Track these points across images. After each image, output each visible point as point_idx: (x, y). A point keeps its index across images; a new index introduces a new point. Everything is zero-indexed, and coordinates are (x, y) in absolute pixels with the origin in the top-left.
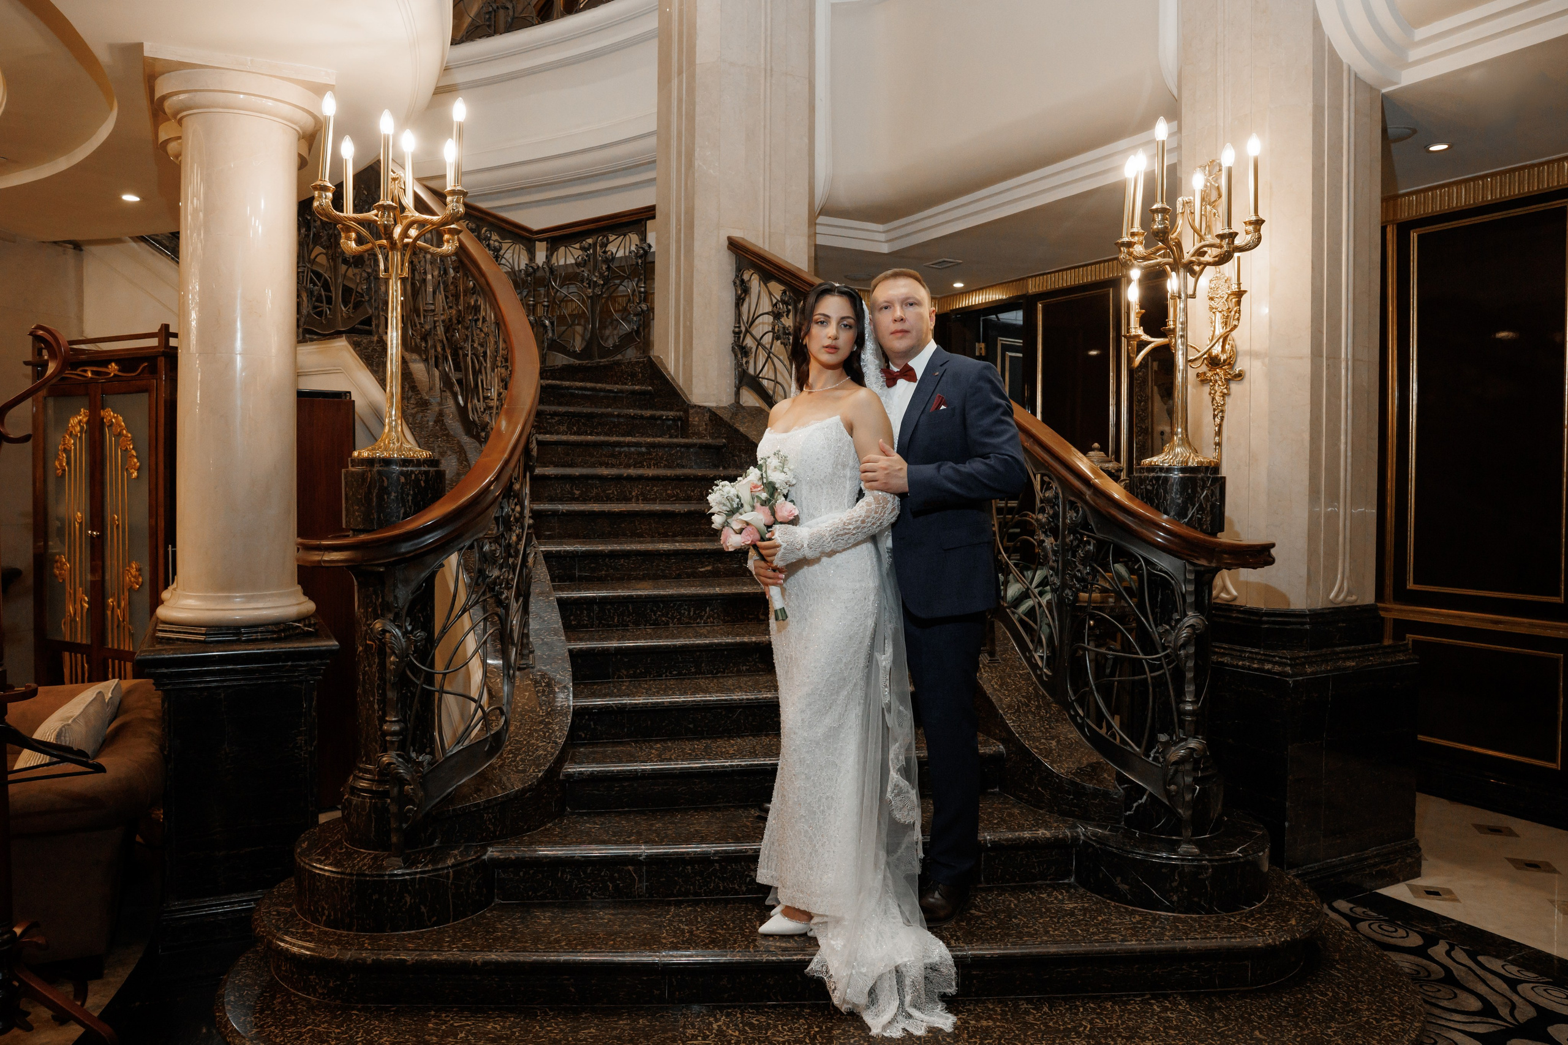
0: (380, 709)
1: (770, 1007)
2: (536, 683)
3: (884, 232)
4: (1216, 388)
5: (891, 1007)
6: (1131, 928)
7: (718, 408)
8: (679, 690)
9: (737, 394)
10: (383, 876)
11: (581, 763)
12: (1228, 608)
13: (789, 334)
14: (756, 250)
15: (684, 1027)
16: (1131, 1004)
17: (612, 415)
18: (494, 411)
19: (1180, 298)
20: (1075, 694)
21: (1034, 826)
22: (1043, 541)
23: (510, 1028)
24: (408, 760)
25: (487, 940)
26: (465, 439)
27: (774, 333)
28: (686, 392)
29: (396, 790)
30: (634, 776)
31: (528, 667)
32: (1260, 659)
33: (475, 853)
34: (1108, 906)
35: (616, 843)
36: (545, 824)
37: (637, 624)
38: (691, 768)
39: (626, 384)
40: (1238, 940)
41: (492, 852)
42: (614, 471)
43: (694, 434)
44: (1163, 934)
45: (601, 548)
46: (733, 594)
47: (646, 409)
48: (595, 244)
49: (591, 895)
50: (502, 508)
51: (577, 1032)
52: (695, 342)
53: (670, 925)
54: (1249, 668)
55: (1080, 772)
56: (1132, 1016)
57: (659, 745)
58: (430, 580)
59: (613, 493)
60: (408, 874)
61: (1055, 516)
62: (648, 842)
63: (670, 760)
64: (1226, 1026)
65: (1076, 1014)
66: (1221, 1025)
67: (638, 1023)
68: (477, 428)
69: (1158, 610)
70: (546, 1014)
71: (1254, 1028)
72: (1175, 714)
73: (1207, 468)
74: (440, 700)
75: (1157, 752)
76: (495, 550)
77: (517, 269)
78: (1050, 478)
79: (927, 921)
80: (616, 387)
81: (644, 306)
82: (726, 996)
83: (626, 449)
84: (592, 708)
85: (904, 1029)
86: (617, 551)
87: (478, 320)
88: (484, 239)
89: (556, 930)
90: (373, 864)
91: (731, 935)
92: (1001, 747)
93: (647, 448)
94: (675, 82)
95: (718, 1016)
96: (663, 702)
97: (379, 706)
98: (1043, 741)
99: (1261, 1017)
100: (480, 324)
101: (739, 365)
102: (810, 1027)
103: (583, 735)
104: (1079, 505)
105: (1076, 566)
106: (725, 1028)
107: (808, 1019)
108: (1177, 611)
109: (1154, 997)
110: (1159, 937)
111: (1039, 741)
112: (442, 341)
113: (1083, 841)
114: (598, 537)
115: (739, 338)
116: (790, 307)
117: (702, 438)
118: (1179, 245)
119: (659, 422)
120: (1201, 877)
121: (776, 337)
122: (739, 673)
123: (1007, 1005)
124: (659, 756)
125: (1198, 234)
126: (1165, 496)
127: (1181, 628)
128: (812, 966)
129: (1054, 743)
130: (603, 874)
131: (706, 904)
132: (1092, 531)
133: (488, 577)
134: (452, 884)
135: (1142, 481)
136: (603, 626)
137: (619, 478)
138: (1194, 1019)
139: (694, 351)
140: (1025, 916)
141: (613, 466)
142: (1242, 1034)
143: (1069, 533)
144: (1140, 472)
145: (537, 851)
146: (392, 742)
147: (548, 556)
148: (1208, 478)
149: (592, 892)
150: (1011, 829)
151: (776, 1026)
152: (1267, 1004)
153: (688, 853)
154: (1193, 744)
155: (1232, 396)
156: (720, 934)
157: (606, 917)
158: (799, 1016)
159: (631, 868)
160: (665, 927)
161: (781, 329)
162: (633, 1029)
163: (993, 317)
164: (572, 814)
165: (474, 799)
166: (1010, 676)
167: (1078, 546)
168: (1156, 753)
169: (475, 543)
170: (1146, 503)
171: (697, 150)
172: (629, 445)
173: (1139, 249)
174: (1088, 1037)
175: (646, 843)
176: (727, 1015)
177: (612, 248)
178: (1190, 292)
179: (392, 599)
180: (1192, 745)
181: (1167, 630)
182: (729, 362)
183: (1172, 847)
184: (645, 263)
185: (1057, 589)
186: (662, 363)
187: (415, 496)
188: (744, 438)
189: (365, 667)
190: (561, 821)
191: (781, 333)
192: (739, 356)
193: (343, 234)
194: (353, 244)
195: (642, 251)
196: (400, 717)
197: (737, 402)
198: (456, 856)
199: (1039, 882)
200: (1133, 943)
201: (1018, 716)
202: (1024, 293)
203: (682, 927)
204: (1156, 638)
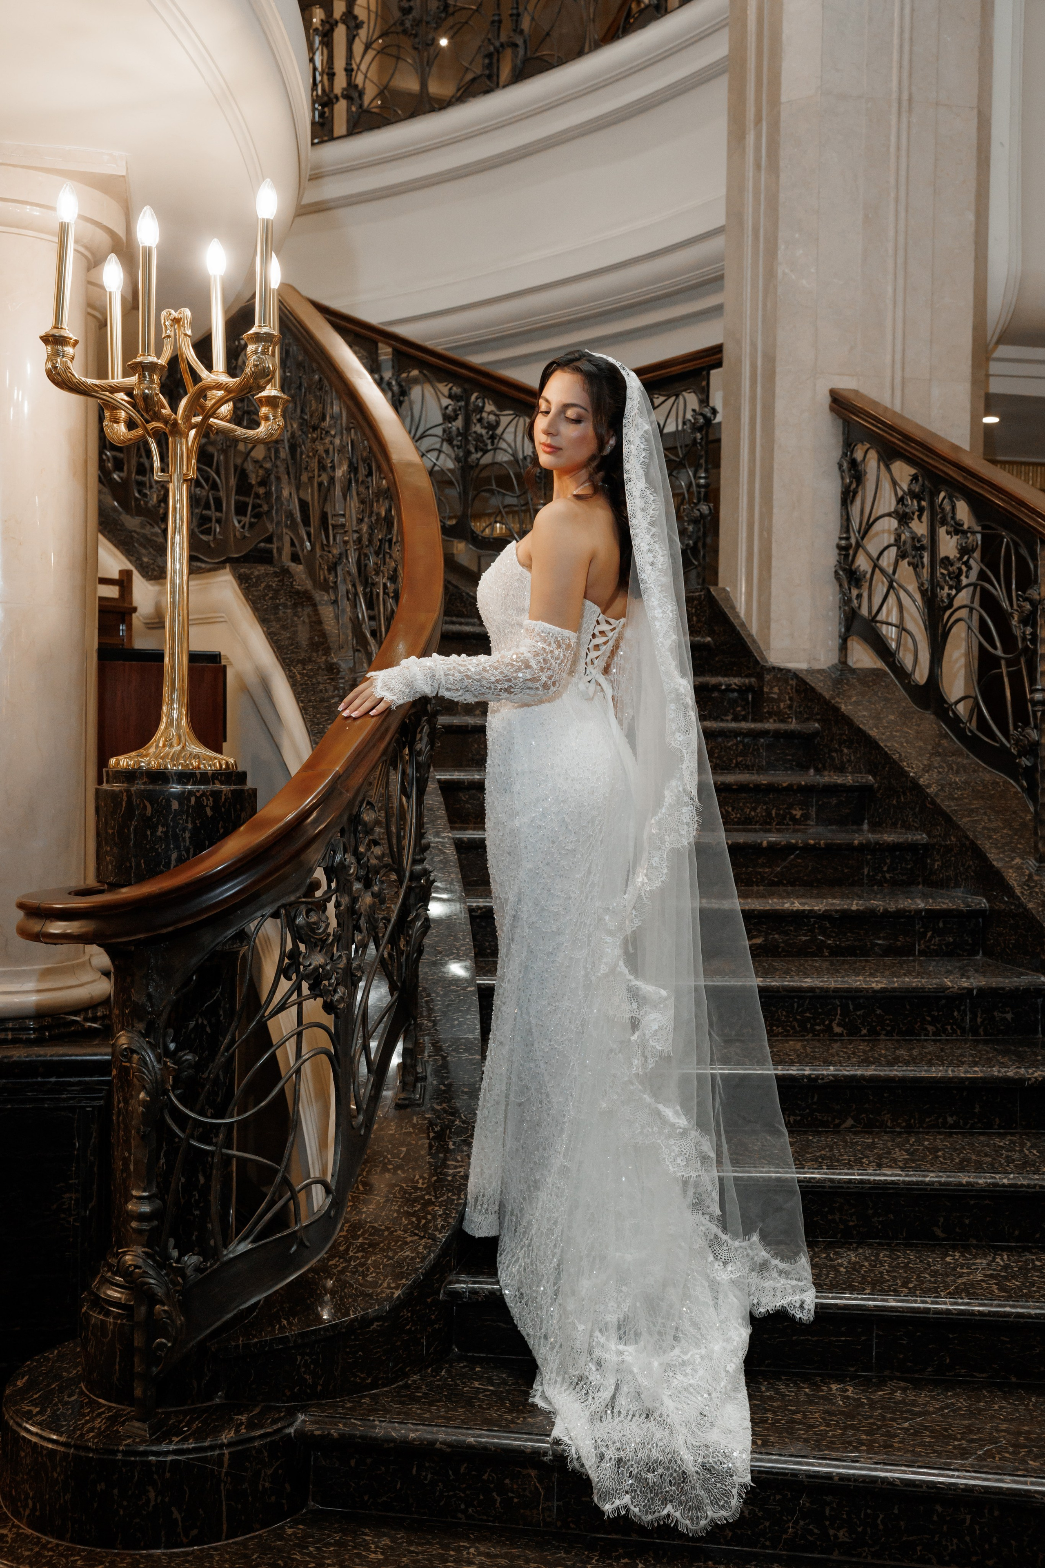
7: (810, 672)
9: (843, 648)
10: (114, 1452)
13: (923, 548)
14: (874, 411)
24: (162, 1262)
27: (899, 548)
28: (762, 648)
29: (143, 1309)
33: (276, 1421)
36: (407, 1376)
41: (304, 1422)
43: (771, 714)
49: (464, 1512)
52: (773, 564)
60: (154, 1453)
77: (521, 456)
81: (704, 508)
88: (474, 411)
90: (107, 1428)
94: (751, 138)
101: (846, 601)
115: (846, 556)
116: (923, 503)
117: (783, 721)
119: (715, 694)
121: (902, 555)
130: (485, 1477)
134: (227, 1474)
139: (773, 581)
145: (374, 1427)
146: (139, 1232)
157: (478, 1559)
159: (533, 1473)
161: (909, 542)
164: (460, 1359)
165: (281, 1328)
169: (283, 911)
171: (782, 247)
182: (831, 596)
184: (706, 440)
186: (728, 599)
187: (195, 832)
188: (846, 721)
189: (119, 1102)
190: (437, 1371)
191: (908, 547)
192: (846, 586)
193: (107, 414)
194: (122, 428)
195: (702, 420)
196: (154, 1190)
197: (843, 662)
198: (242, 1424)
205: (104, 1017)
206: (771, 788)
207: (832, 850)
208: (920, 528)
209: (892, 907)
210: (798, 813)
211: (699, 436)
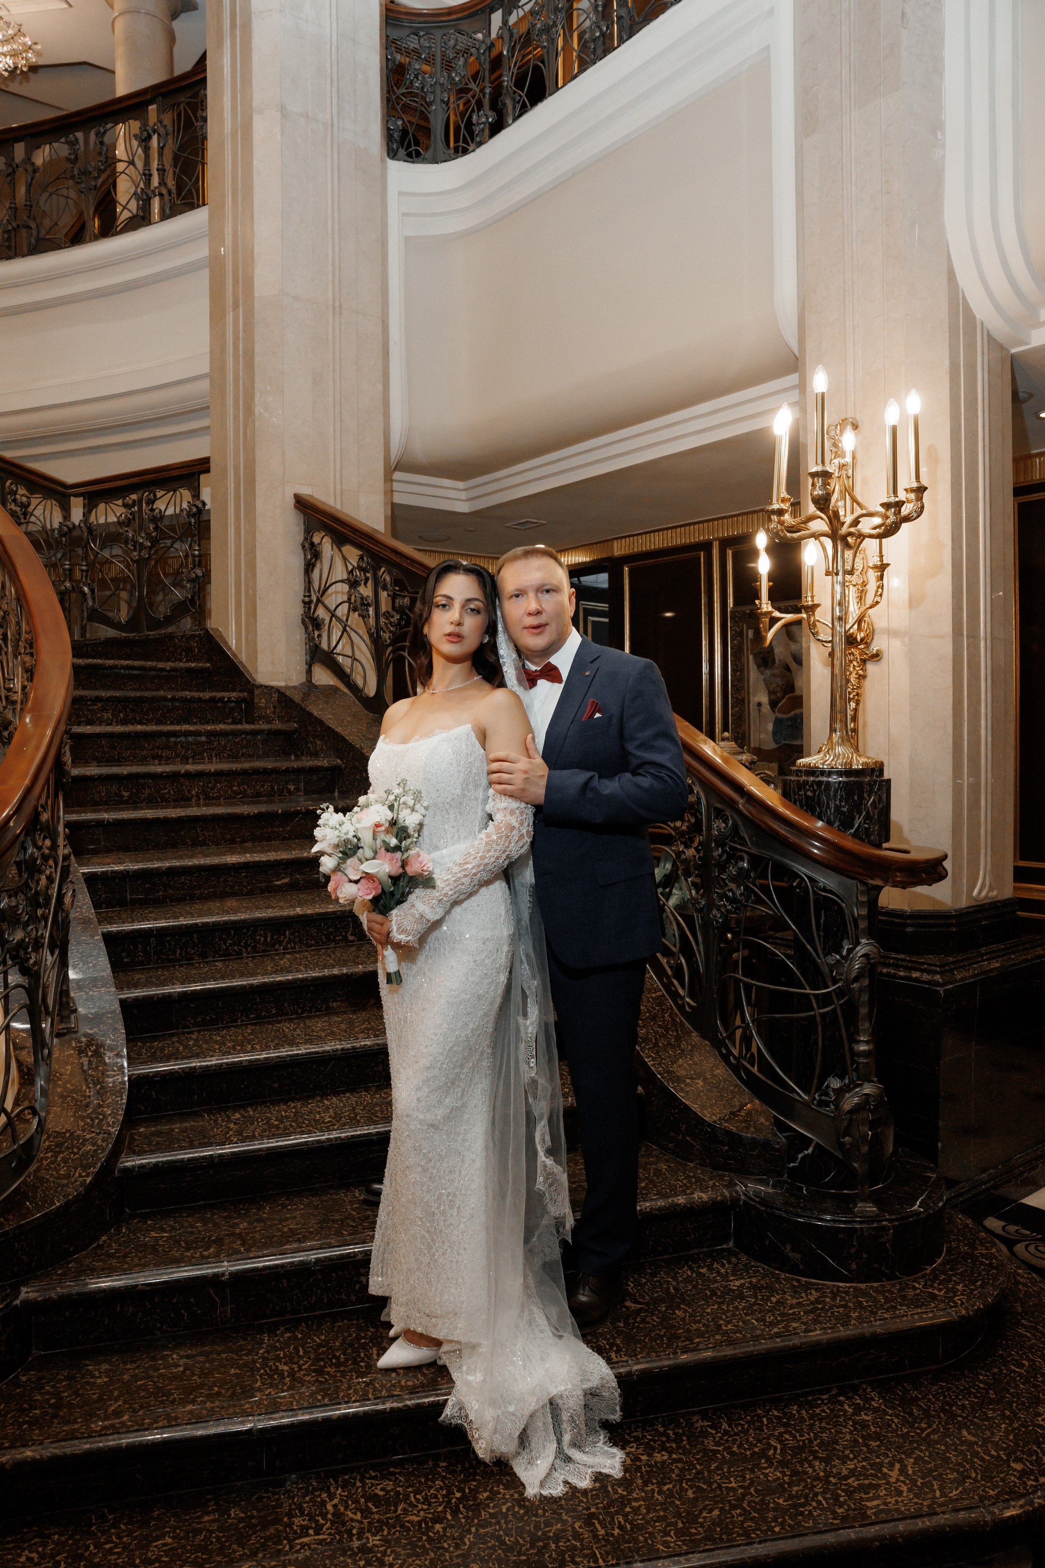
1: (396, 1464)
2: (81, 1052)
3: (464, 490)
4: (850, 668)
5: (547, 1452)
6: (811, 1311)
7: (287, 687)
8: (260, 1042)
9: (309, 672)
11: (141, 1152)
13: (368, 605)
14: (327, 509)
15: (290, 1513)
16: (818, 1406)
17: (165, 699)
18: (18, 707)
19: (837, 573)
21: (688, 1187)
22: (683, 853)
27: (350, 603)
28: (251, 670)
30: (209, 1164)
31: (70, 1031)
32: (906, 966)
34: (778, 1279)
35: (190, 1261)
36: (98, 1237)
37: (204, 956)
38: (280, 1147)
39: (180, 660)
40: (931, 1315)
41: (28, 1293)
42: (168, 768)
43: (260, 717)
44: (849, 1316)
45: (157, 865)
46: (317, 914)
47: (204, 691)
48: (140, 501)
49: (160, 1330)
50: (25, 849)
52: (259, 612)
53: (265, 1365)
54: (895, 976)
55: (734, 1118)
56: (823, 1425)
57: (237, 1116)
59: (169, 793)
62: (232, 1254)
63: (253, 1138)
64: (929, 1427)
65: (761, 1429)
66: (923, 1425)
67: (229, 1515)
71: (960, 1426)
72: (848, 1055)
73: (872, 770)
76: (17, 906)
77: (48, 527)
79: (580, 1327)
80: (169, 665)
81: (199, 572)
83: (182, 739)
84: (153, 1078)
85: (566, 1482)
86: (176, 868)
88: (6, 492)
93: (207, 736)
94: (230, 318)
95: (332, 1489)
96: (241, 1062)
98: (688, 1081)
99: (963, 1406)
101: (310, 639)
102: (450, 1492)
104: (728, 813)
105: (726, 885)
106: (342, 1510)
107: (444, 1477)
108: (847, 938)
109: (842, 1391)
110: (845, 1320)
111: (683, 1081)
113: (745, 1202)
114: (153, 848)
115: (310, 608)
116: (368, 575)
117: (269, 722)
118: (835, 513)
119: (220, 704)
120: (883, 1240)
121: (353, 608)
122: (330, 1012)
123: (678, 1426)
124: (239, 1133)
126: (828, 804)
127: (853, 959)
128: (448, 1411)
129: (701, 1082)
130: (175, 1301)
131: (307, 1326)
132: (744, 844)
133: (7, 941)
135: (801, 786)
137: (175, 776)
138: (893, 1420)
139: (258, 624)
140: (689, 1305)
141: (168, 760)
142: (949, 1436)
143: (717, 846)
144: (797, 775)
145: (87, 1284)
147: (90, 879)
148: (875, 782)
149: (162, 1325)
150: (664, 1196)
151: (407, 1495)
152: (965, 1388)
153: (282, 1265)
154: (868, 1089)
155: (868, 678)
156: (328, 1373)
157: (182, 1362)
158: (434, 1475)
159: (211, 1290)
160: (258, 1370)
161: (359, 600)
162: (222, 1527)
164: (132, 1217)
167: (728, 861)
168: (822, 1095)
170: (806, 810)
171: (258, 395)
172: (186, 734)
174: (781, 1463)
175: (229, 1255)
176: (344, 1486)
177: (160, 505)
180: (866, 1091)
181: (838, 961)
182: (299, 636)
183: (845, 1205)
184: (199, 522)
185: (702, 909)
186: (222, 637)
188: (321, 723)
190: (119, 1229)
191: (358, 604)
192: (310, 629)
195: (194, 510)
197: (309, 680)
199: (695, 1251)
200: (818, 1332)
201: (657, 1053)
202: (609, 555)
203: (280, 1367)
204: (826, 970)
206: (275, 771)
210: (292, 787)
211: (193, 520)
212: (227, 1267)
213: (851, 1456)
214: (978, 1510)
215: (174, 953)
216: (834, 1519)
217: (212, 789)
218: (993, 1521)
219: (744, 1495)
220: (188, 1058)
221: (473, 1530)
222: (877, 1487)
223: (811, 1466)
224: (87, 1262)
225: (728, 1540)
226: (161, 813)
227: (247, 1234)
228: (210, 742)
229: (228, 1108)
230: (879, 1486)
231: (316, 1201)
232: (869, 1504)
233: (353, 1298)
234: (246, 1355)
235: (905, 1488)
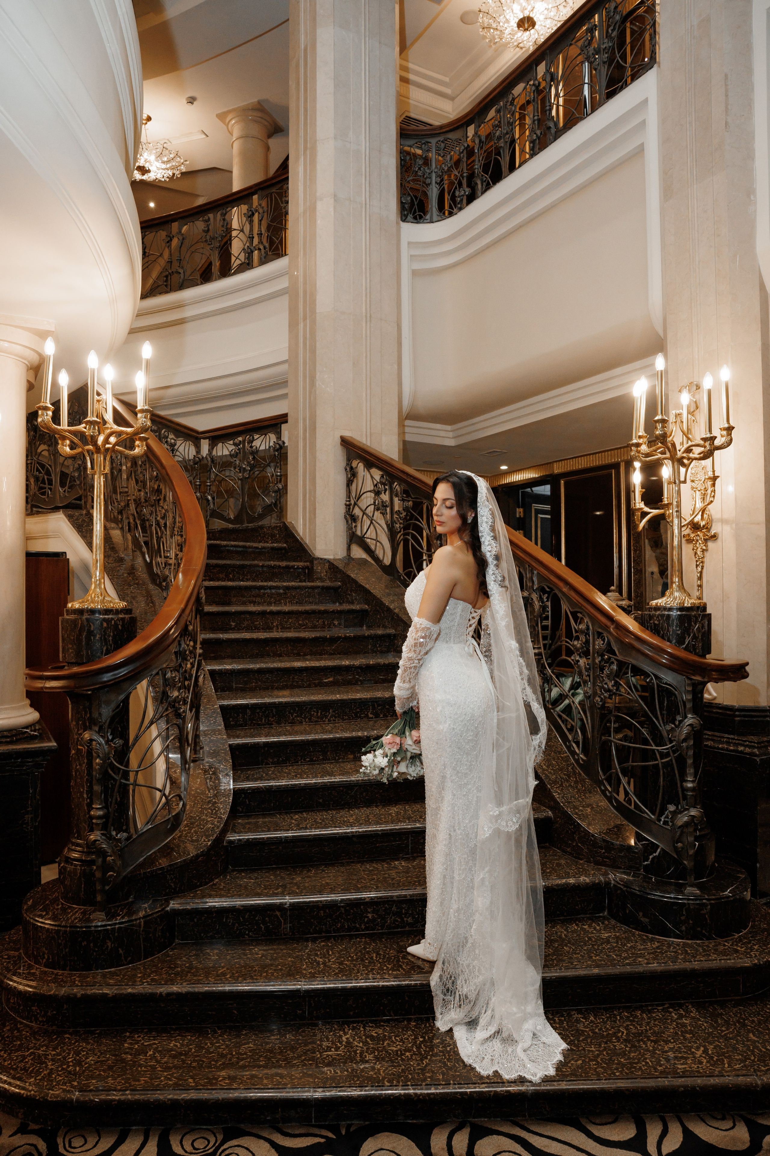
0: (88, 798)
1: (385, 1021)
2: (205, 771)
3: (451, 431)
4: (698, 545)
6: (652, 953)
7: (335, 559)
8: (312, 774)
9: (349, 549)
10: (90, 927)
11: (239, 832)
12: (711, 705)
13: (386, 506)
14: (361, 445)
15: (321, 1040)
16: (654, 1013)
17: (258, 566)
18: (173, 567)
19: (675, 483)
20: (604, 774)
21: (577, 874)
22: (578, 661)
23: (187, 1046)
24: (110, 837)
25: (170, 975)
26: (151, 586)
27: (375, 505)
28: (312, 549)
29: (100, 860)
30: (279, 841)
31: (200, 760)
32: (735, 743)
33: (161, 906)
34: (634, 935)
35: (267, 895)
36: (212, 880)
37: (279, 723)
38: (323, 834)
39: (267, 542)
40: (733, 961)
41: (174, 905)
42: (259, 608)
43: (317, 579)
44: (677, 958)
45: (251, 666)
46: (349, 699)
47: (282, 561)
48: (244, 441)
49: (248, 935)
50: (180, 645)
51: (239, 1047)
52: (317, 512)
53: (308, 958)
54: (727, 750)
55: (609, 831)
56: (656, 1023)
57: (297, 816)
58: (126, 701)
59: (260, 624)
60: (109, 925)
61: (587, 642)
62: (292, 893)
63: (306, 828)
64: (727, 1030)
65: (615, 1022)
66: (724, 1029)
67: (286, 1037)
68: (160, 579)
69: (665, 712)
70: (216, 1032)
71: (749, 1031)
72: (680, 790)
73: (698, 608)
74: (134, 791)
75: (667, 817)
77: (187, 459)
78: (583, 615)
80: (260, 545)
81: (280, 486)
82: (352, 1013)
83: (268, 591)
84: (247, 790)
86: (263, 669)
87: (160, 500)
88: (163, 438)
89: (222, 965)
90: (83, 917)
91: (355, 965)
92: (550, 812)
93: (284, 590)
94: (301, 326)
95: (346, 1030)
96: (300, 784)
97: (87, 795)
98: (581, 808)
99: (753, 1021)
100: (161, 502)
101: (350, 528)
102: (416, 1038)
103: (241, 809)
104: (605, 635)
105: (604, 680)
106: (351, 1040)
107: (414, 1030)
108: (679, 714)
109: (672, 1006)
110: (674, 960)
111: (577, 809)
112: (133, 515)
113: (614, 885)
114: (250, 657)
115: (349, 509)
116: (387, 487)
117: (323, 582)
118: (674, 445)
119: (292, 570)
120: (702, 912)
121: (377, 509)
123: (562, 1016)
124: (298, 825)
125: (686, 436)
126: (668, 629)
127: (682, 727)
129: (589, 810)
130: (257, 918)
131: (335, 940)
132: (615, 654)
133: (170, 697)
134: (143, 931)
135: (651, 617)
136: (254, 725)
137: (263, 613)
138: (703, 1024)
139: (317, 519)
140: (573, 945)
141: (259, 604)
142: (740, 1036)
143: (598, 656)
144: (649, 611)
145: (207, 902)
146: (97, 824)
147: (213, 673)
148: (699, 615)
149: (249, 932)
150: (560, 878)
151: (390, 1038)
152: (756, 1011)
153: (321, 901)
154: (693, 812)
155: (710, 551)
156: (346, 964)
157: (260, 952)
158: (407, 1028)
159: (278, 913)
160: (305, 960)
161: (380, 503)
162: (281, 1043)
163: (529, 490)
164: (233, 871)
165: (160, 864)
166: (554, 759)
167: (604, 665)
168: (665, 818)
169: (160, 672)
170: (654, 633)
171: (318, 374)
172: (271, 588)
173: (644, 448)
174: (625, 1041)
175: (289, 894)
176: (353, 1029)
177: (256, 443)
178: (682, 479)
179: (97, 715)
180: (692, 814)
181: (672, 728)
182: (342, 526)
183: (680, 889)
184: (280, 454)
185: (589, 697)
186: (294, 527)
187: (114, 637)
188: (355, 581)
189: (77, 766)
190: (225, 877)
191: (380, 506)
192: (350, 522)
193: (60, 442)
194: (68, 449)
195: (278, 446)
196: (104, 805)
197: (349, 555)
198: (146, 908)
199: (582, 916)
200: (655, 965)
201: (562, 790)
202: (551, 473)
203: (318, 959)
204: (665, 734)
205: (39, 729)
206: (325, 612)
207: (356, 638)
208: (385, 497)
209: (387, 662)
210: (336, 623)
211: (277, 453)
212: (288, 900)
213: (672, 1041)
214: (752, 1077)
215: (261, 721)
216: (656, 1072)
217: (286, 622)
218: (762, 1085)
219: (598, 1055)
220: (268, 780)
221: (429, 1057)
222: (686, 1058)
223: (645, 1043)
224: (207, 891)
225: (585, 1077)
226: (255, 635)
227: (301, 883)
228: (285, 593)
229: (292, 812)
230: (689, 1058)
231: (342, 869)
232: (679, 1067)
233: (363, 927)
234: (298, 952)
235: (705, 1061)
